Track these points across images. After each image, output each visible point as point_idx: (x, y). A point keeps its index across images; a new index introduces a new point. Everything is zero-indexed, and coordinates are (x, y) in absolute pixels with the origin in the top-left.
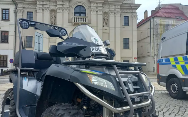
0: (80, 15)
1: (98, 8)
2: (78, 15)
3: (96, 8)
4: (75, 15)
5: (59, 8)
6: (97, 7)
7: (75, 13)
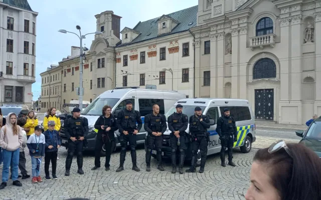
0: (265, 33)
1: (293, 15)
2: (262, 32)
3: (288, 16)
4: (257, 35)
5: (234, 30)
6: (290, 14)
7: (257, 31)
